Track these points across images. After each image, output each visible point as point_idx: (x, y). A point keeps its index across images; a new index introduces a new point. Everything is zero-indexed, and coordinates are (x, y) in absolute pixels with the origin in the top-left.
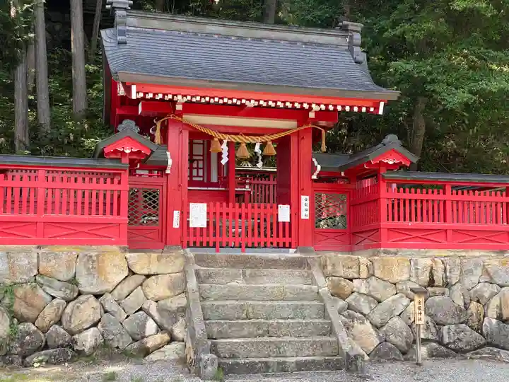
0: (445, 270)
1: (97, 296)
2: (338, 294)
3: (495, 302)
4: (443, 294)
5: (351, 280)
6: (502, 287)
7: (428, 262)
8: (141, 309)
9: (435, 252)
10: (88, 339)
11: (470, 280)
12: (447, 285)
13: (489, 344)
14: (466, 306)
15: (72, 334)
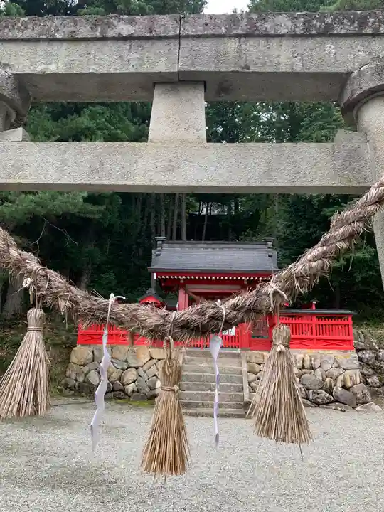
0: (311, 361)
1: (137, 368)
2: (251, 371)
3: (341, 377)
4: (310, 373)
5: (260, 364)
6: (345, 370)
7: (302, 356)
8: (155, 375)
9: (306, 351)
10: (131, 387)
11: (327, 366)
12: (312, 368)
13: (337, 401)
14: (324, 381)
15: (124, 385)
